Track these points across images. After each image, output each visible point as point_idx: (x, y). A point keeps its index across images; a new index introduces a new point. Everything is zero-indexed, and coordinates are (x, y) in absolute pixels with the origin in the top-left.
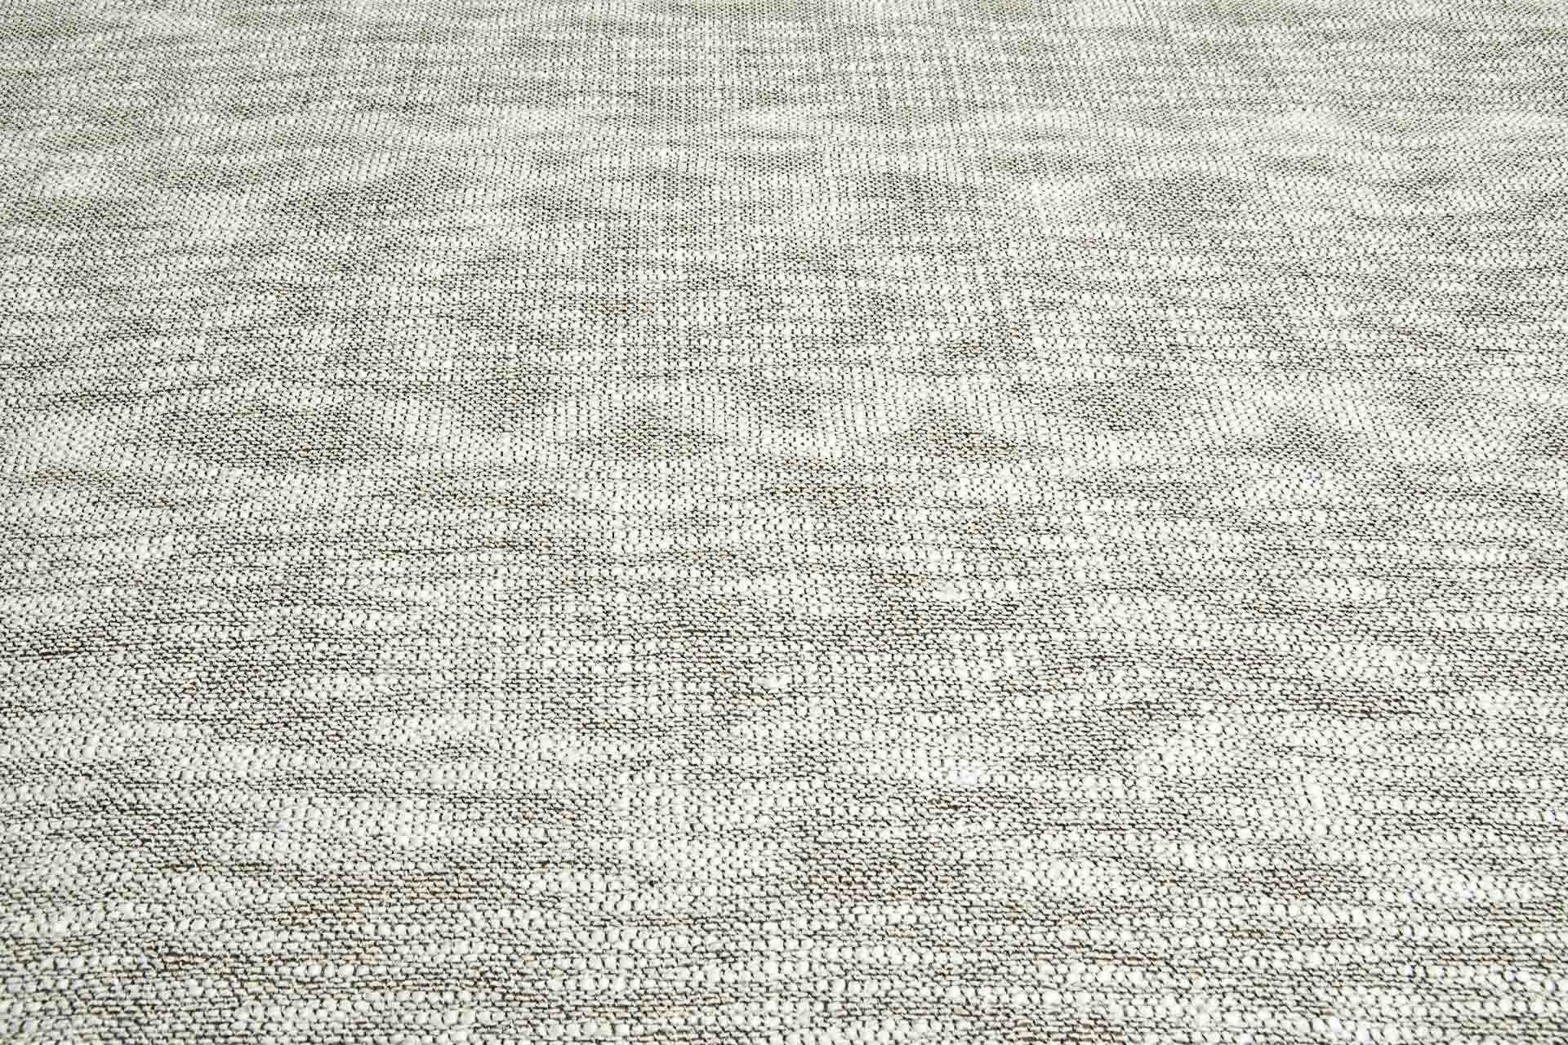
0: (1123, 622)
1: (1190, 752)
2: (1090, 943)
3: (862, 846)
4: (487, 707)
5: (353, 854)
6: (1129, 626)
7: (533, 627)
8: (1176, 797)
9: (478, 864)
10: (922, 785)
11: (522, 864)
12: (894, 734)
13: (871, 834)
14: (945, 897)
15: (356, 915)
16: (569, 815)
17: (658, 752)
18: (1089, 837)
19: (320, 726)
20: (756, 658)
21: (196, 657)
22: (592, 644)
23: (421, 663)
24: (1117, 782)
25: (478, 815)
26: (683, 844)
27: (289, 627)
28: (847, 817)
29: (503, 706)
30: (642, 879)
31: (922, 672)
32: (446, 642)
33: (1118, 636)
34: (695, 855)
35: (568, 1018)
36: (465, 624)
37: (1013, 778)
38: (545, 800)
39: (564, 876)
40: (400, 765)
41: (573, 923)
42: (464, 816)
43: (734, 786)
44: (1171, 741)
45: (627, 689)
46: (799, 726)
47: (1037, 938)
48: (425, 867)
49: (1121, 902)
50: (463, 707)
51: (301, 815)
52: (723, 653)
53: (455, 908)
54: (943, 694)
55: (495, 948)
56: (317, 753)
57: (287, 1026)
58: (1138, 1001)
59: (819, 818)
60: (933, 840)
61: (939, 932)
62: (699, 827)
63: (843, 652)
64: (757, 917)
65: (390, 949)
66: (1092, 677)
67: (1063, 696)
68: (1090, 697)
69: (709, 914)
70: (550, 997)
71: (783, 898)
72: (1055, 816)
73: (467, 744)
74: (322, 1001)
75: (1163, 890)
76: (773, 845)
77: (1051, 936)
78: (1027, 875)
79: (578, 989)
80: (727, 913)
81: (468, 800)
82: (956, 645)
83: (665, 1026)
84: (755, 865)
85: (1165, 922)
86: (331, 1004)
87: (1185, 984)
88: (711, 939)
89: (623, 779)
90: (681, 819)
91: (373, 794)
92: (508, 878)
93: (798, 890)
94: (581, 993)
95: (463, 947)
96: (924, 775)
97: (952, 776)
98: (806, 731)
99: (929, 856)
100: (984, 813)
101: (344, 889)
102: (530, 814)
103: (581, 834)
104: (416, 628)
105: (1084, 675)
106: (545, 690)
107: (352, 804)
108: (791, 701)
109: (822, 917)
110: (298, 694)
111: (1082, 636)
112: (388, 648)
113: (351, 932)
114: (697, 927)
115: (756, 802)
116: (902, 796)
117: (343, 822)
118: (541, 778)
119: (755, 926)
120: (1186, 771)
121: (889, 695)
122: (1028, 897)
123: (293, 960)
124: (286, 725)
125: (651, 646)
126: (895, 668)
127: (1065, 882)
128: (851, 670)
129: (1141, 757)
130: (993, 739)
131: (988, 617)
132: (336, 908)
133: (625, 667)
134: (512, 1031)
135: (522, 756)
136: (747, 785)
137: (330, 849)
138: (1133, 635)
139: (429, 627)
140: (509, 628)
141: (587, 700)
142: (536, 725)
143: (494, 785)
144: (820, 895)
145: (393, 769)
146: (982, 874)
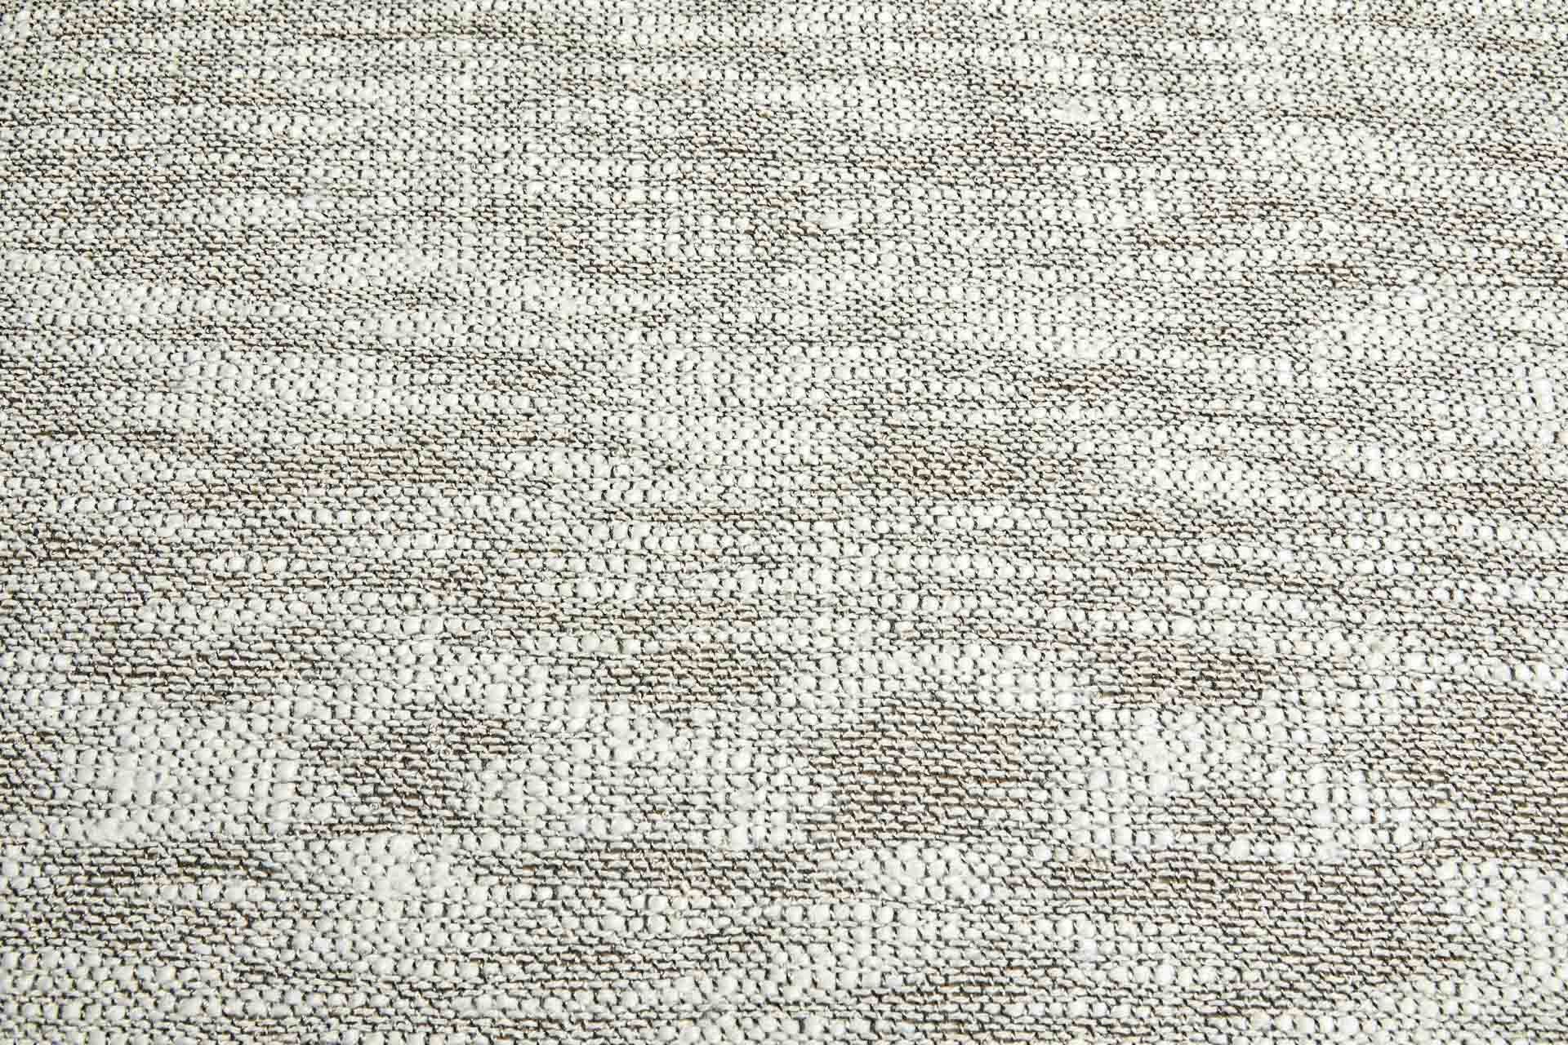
0: (1305, 160)
1: (1383, 331)
2: (1238, 562)
3: (945, 432)
4: (454, 241)
5: (281, 423)
6: (1315, 166)
7: (514, 140)
8: (1361, 387)
9: (445, 439)
10: (1027, 358)
11: (502, 440)
12: (991, 291)
13: (957, 416)
14: (1051, 498)
15: (288, 498)
16: (562, 380)
17: (680, 305)
18: (1243, 432)
19: (233, 260)
20: (811, 189)
21: (67, 170)
22: (592, 163)
23: (364, 183)
24: (1284, 364)
25: (443, 378)
26: (711, 421)
27: (188, 132)
28: (927, 395)
29: (475, 241)
30: (657, 463)
31: (1032, 214)
32: (397, 156)
33: (1298, 178)
34: (727, 436)
35: (562, 629)
36: (421, 134)
37: (1147, 354)
38: (530, 362)
39: (556, 456)
40: (340, 312)
41: (568, 515)
42: (424, 378)
43: (780, 352)
44: (1359, 316)
45: (638, 223)
46: (866, 277)
47: (1170, 553)
48: (375, 440)
49: (1281, 515)
50: (421, 241)
51: (211, 371)
52: (766, 181)
53: (414, 492)
54: (1059, 244)
55: (468, 543)
56: (229, 295)
57: (205, 629)
58: (1294, 635)
59: (890, 395)
60: (1038, 427)
61: (1043, 542)
62: (733, 401)
63: (927, 185)
64: (807, 514)
65: (332, 540)
66: (1259, 229)
67: (1218, 252)
68: (1254, 254)
69: (745, 509)
70: (539, 604)
71: (840, 493)
72: (1199, 404)
73: (427, 288)
74: (248, 600)
75: (1336, 502)
76: (828, 426)
77: (1188, 552)
78: (1160, 476)
79: (575, 595)
80: (767, 508)
81: (430, 359)
82: (1080, 181)
83: (686, 644)
84: (805, 451)
85: (1337, 541)
86: (258, 604)
87: (1356, 617)
88: (746, 539)
89: (634, 337)
90: (708, 391)
91: (305, 348)
92: (484, 458)
93: (860, 484)
94: (578, 601)
95: (427, 540)
96: (1029, 345)
97: (1067, 348)
98: (875, 284)
99: (1032, 447)
100: (1106, 396)
101: (271, 466)
102: (511, 379)
103: (579, 405)
104: (356, 137)
105: (1248, 227)
106: (531, 221)
107: (278, 361)
108: (856, 245)
109: (891, 517)
110: (202, 219)
111: (1249, 175)
112: (318, 161)
113: (282, 519)
114: (729, 525)
115: (808, 372)
116: (1000, 371)
117: (267, 381)
118: (526, 333)
119: (804, 526)
120: (1376, 355)
121: (987, 243)
122: (1159, 502)
123: (210, 550)
124: (188, 258)
125: (671, 168)
126: (996, 207)
127: (1208, 486)
128: (937, 208)
129: (1318, 334)
130: (1122, 304)
131: (1123, 145)
132: (262, 489)
133: (638, 194)
134: (491, 643)
135: (500, 305)
136: (795, 350)
137: (251, 416)
138: (1318, 178)
139: (374, 136)
140: (481, 140)
141: (585, 236)
142: (519, 265)
143: (463, 341)
144: (889, 490)
145: (330, 317)
146: (1102, 472)
